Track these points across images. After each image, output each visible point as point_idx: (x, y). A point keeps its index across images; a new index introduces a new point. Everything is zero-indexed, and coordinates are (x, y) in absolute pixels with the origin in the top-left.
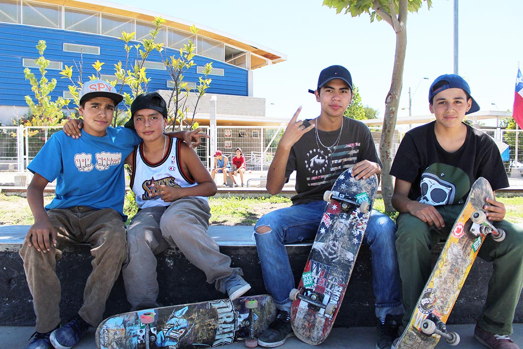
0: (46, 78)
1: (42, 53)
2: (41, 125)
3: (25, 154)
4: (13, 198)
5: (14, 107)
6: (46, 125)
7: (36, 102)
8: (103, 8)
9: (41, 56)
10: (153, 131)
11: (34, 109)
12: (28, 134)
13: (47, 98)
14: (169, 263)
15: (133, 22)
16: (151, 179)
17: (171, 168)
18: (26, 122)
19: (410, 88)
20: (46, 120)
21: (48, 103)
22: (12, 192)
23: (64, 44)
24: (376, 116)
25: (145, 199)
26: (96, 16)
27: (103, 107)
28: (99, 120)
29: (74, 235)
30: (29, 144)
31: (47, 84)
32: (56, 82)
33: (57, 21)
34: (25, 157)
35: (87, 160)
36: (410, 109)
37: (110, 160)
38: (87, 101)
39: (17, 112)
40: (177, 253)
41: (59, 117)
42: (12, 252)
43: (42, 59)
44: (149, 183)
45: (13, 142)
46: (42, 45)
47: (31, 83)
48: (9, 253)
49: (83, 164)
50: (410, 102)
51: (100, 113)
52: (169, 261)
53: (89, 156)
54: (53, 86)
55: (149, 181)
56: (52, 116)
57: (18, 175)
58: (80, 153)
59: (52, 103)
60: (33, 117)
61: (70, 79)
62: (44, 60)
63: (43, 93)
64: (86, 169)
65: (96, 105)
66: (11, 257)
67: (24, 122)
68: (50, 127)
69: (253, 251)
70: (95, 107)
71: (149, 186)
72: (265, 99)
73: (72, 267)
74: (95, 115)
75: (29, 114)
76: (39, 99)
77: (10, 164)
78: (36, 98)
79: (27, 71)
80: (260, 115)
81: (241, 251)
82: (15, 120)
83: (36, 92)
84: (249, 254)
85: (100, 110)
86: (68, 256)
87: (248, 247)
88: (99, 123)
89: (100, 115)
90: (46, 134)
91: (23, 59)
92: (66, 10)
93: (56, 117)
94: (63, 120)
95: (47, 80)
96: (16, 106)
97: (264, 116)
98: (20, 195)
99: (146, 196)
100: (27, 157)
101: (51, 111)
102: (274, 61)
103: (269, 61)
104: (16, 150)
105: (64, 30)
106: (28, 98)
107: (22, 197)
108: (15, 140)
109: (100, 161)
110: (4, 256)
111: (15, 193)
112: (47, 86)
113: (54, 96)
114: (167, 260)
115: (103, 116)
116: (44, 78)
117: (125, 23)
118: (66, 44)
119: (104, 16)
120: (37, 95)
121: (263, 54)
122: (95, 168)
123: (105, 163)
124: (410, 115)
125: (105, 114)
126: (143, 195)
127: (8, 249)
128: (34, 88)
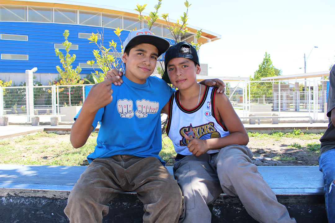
0: (69, 54)
1: (66, 38)
2: (66, 85)
3: (57, 103)
4: (51, 134)
5: (50, 74)
6: (69, 84)
7: (63, 69)
8: (103, 9)
9: (66, 40)
10: (186, 79)
11: (62, 74)
12: (58, 91)
13: (70, 67)
14: (216, 212)
15: (122, 18)
16: (189, 125)
17: (207, 114)
18: (57, 83)
19: (305, 54)
20: (69, 81)
21: (71, 70)
22: (51, 130)
23: (79, 33)
24: (280, 74)
25: (182, 145)
26: (98, 15)
27: (148, 55)
28: (143, 67)
29: (119, 186)
30: (60, 97)
31: (70, 58)
32: (76, 56)
33: (75, 19)
34: (57, 105)
35: (128, 106)
36: (305, 68)
37: (149, 108)
38: (132, 48)
39: (51, 77)
40: (225, 202)
41: (78, 79)
42: (59, 198)
43: (67, 42)
44: (187, 129)
45: (50, 96)
46: (67, 33)
47: (60, 58)
48: (56, 199)
49: (125, 110)
50: (305, 63)
51: (144, 60)
52: (216, 210)
53: (130, 103)
54: (74, 59)
55: (187, 127)
56: (74, 78)
57: (53, 117)
58: (122, 99)
59: (73, 70)
60: (61, 80)
61: (96, 43)
62: (68, 42)
63: (67, 64)
64: (128, 116)
65: (142, 52)
66: (58, 203)
67: (56, 83)
68: (72, 86)
69: (303, 199)
70: (140, 54)
71: (187, 133)
72: (207, 64)
73: (116, 215)
74: (139, 61)
75: (58, 78)
76: (65, 67)
77: (48, 110)
78: (63, 67)
79: (57, 50)
80: (204, 75)
81: (291, 199)
82: (50, 82)
83: (63, 63)
84: (299, 202)
85: (145, 57)
86: (113, 204)
87: (299, 196)
88: (142, 70)
89: (145, 62)
90: (70, 90)
91: (55, 44)
92: (80, 12)
93: (76, 79)
94: (80, 81)
95: (70, 56)
96: (51, 73)
97: (207, 75)
98: (56, 133)
99: (184, 142)
100: (58, 105)
101: (73, 75)
102: (212, 39)
103: (210, 40)
104: (51, 101)
105: (79, 25)
106: (58, 67)
107: (58, 134)
108: (50, 94)
109: (140, 109)
110: (52, 202)
111: (53, 131)
112: (70, 59)
113: (74, 65)
114: (214, 209)
115: (148, 63)
116: (68, 54)
117: (116, 19)
118: (80, 33)
119: (103, 15)
120: (64, 65)
121: (205, 35)
122: (135, 116)
123: (144, 111)
124: (305, 72)
125: (150, 61)
126: (181, 141)
127: (55, 196)
128: (62, 61)
